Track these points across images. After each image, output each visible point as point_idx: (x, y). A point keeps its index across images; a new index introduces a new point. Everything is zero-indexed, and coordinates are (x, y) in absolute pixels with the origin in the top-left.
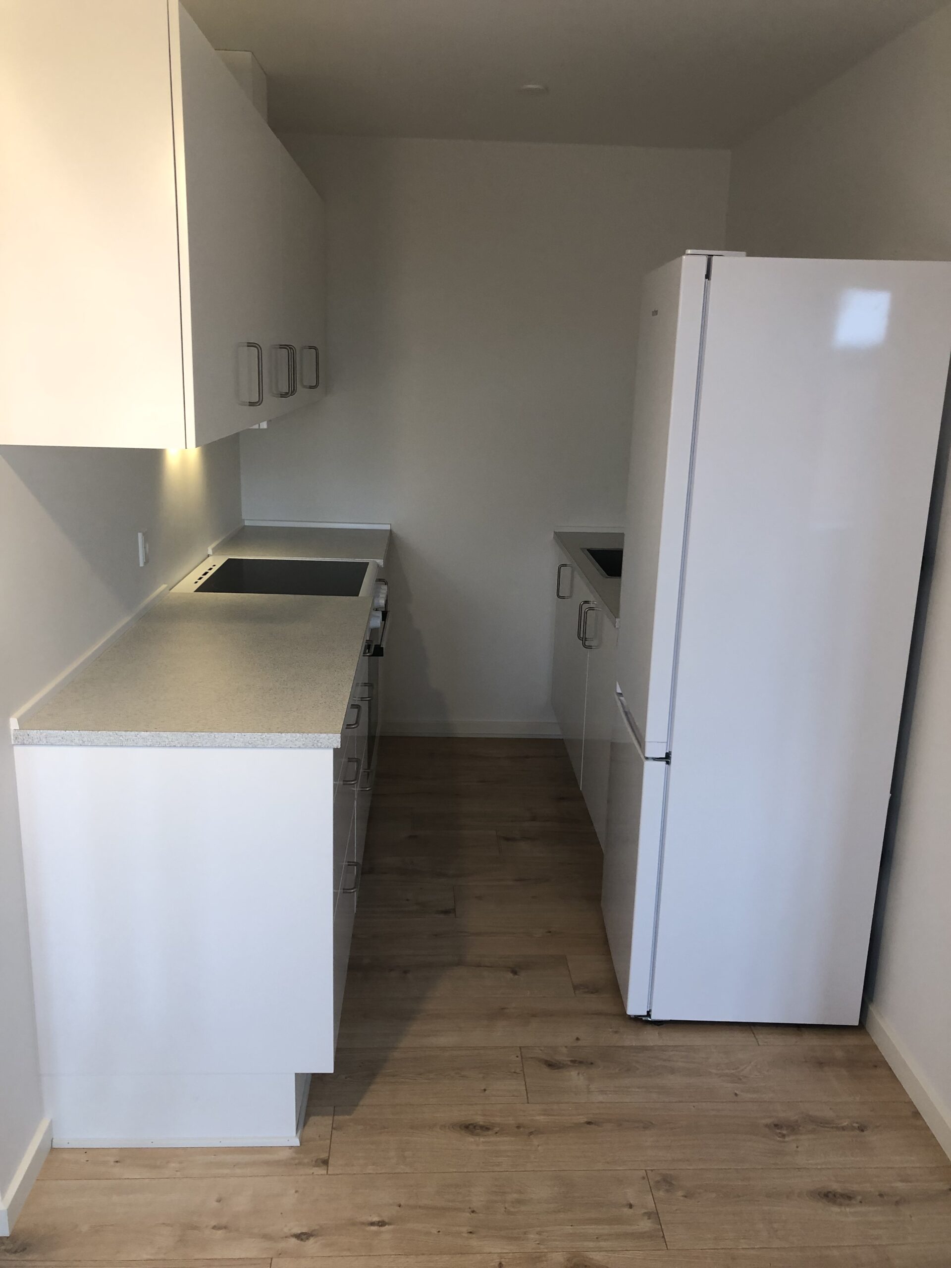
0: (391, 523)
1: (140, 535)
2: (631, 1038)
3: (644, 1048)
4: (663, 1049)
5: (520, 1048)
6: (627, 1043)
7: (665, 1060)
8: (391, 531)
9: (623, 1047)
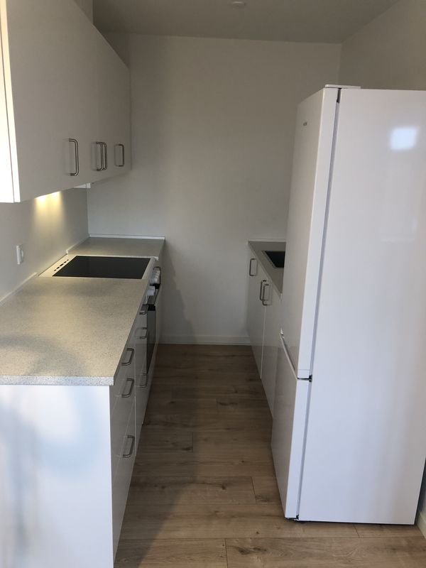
0: (165, 236)
1: (17, 247)
2: (287, 533)
3: (295, 540)
4: (305, 540)
5: (226, 539)
6: (284, 536)
7: (307, 548)
8: (165, 241)
9: (283, 539)
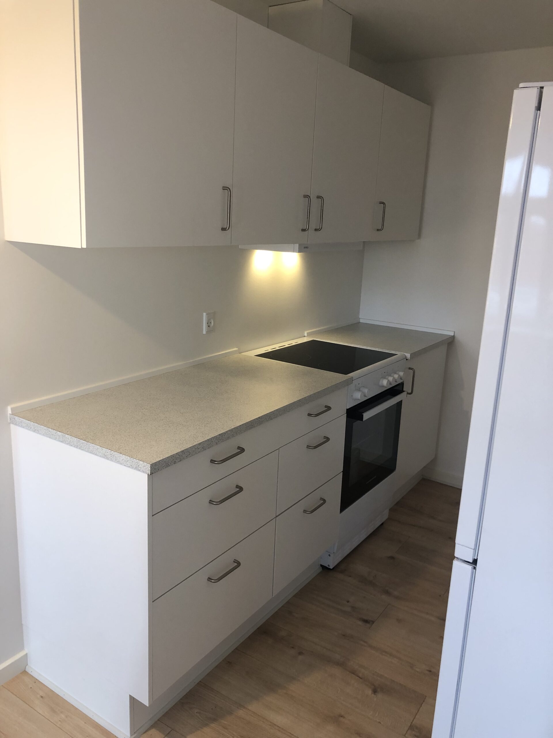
0: (454, 331)
1: (205, 314)
8: (453, 337)
